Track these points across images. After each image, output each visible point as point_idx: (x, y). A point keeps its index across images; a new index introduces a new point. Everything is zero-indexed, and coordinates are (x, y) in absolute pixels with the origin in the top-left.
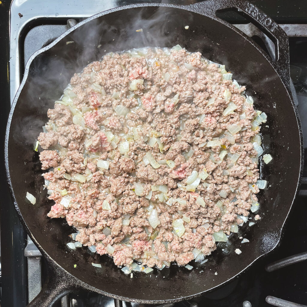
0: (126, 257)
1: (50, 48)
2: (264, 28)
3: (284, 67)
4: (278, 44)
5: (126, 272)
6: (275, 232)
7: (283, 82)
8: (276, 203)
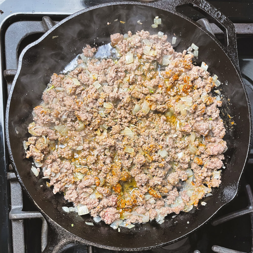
0: (113, 214)
1: (39, 42)
2: (215, 19)
3: (233, 51)
4: (227, 32)
5: (115, 227)
6: (234, 185)
7: (232, 64)
8: (232, 162)
